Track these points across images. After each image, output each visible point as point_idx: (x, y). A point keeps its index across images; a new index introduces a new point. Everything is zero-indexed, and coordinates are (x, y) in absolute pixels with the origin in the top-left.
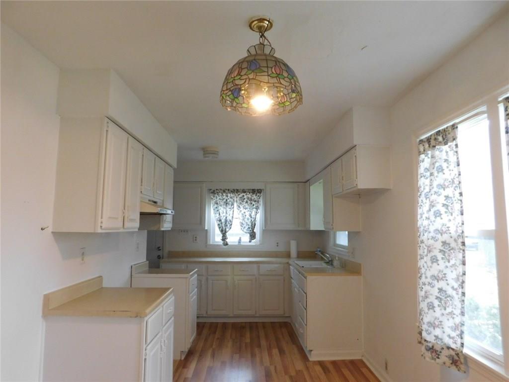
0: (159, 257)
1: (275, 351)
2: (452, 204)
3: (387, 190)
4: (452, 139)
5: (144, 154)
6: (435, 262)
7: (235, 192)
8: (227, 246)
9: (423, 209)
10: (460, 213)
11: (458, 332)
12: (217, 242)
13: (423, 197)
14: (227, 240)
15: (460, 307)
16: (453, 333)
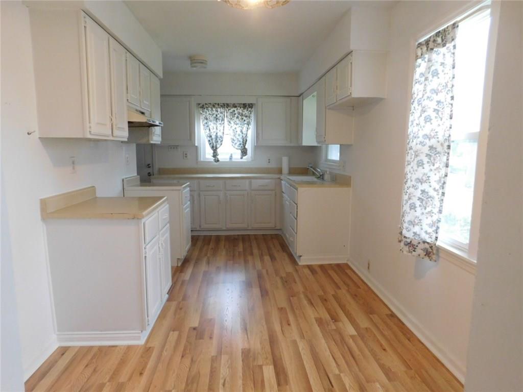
0: (149, 174)
1: (267, 258)
2: (443, 109)
3: (381, 99)
4: (451, 40)
5: (128, 59)
6: (421, 166)
7: (225, 107)
8: (218, 163)
9: (415, 116)
10: (449, 117)
11: (434, 228)
12: (208, 159)
13: (415, 104)
14: (218, 157)
15: (439, 206)
16: (430, 229)
